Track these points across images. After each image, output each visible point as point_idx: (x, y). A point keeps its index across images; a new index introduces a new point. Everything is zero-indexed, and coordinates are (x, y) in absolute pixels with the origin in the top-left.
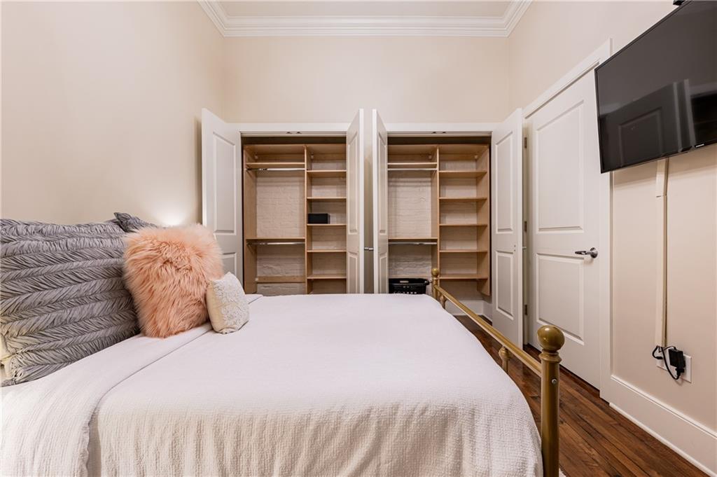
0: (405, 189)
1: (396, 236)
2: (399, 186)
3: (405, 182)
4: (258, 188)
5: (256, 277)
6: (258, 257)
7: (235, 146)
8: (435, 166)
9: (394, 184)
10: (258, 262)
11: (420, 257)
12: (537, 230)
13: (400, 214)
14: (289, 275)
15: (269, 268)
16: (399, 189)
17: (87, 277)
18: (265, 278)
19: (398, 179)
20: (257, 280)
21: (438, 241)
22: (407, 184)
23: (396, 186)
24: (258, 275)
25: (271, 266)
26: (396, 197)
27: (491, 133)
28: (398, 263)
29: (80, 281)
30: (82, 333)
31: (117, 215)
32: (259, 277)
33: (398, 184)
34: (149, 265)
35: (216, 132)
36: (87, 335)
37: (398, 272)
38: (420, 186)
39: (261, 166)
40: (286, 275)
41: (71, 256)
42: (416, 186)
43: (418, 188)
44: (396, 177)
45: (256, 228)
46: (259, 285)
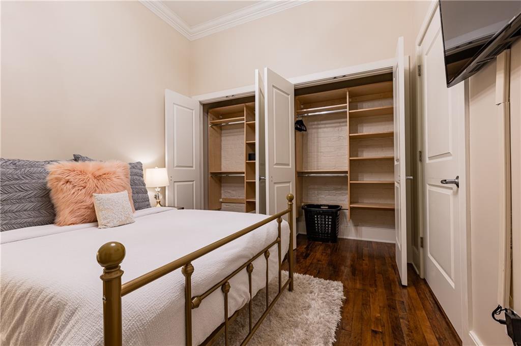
0: (325, 130)
1: (318, 169)
2: (320, 128)
3: (325, 124)
4: (223, 138)
5: (221, 198)
6: (222, 185)
7: (194, 111)
8: (345, 107)
9: (316, 126)
10: (222, 188)
11: (339, 187)
12: (427, 159)
13: (322, 151)
14: (241, 198)
15: (229, 192)
16: (320, 130)
17: (28, 189)
18: (226, 199)
19: (319, 122)
20: (221, 200)
21: (349, 172)
22: (327, 126)
23: (318, 128)
24: (222, 197)
25: (229, 191)
26: (318, 137)
27: (392, 68)
28: (320, 192)
29: (23, 190)
30: (16, 219)
31: (74, 155)
32: (223, 198)
33: (319, 126)
34: (56, 183)
35: (175, 103)
36: (19, 220)
37: (320, 199)
38: (339, 126)
39: (224, 122)
40: (239, 198)
41: (23, 177)
42: (336, 127)
43: (337, 128)
44: (318, 121)
45: (221, 165)
46: (223, 204)
